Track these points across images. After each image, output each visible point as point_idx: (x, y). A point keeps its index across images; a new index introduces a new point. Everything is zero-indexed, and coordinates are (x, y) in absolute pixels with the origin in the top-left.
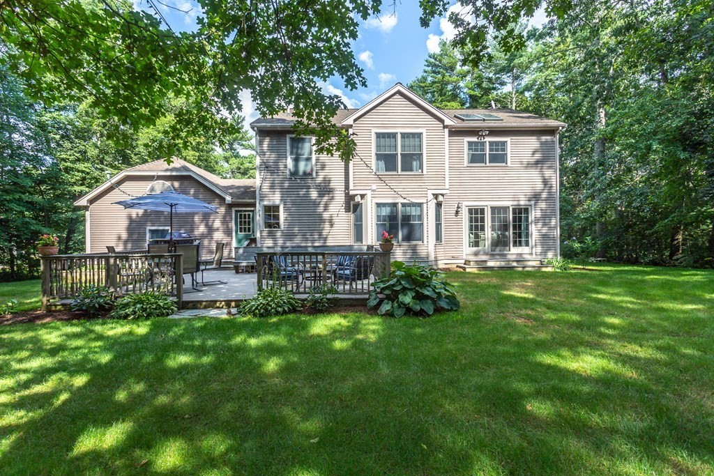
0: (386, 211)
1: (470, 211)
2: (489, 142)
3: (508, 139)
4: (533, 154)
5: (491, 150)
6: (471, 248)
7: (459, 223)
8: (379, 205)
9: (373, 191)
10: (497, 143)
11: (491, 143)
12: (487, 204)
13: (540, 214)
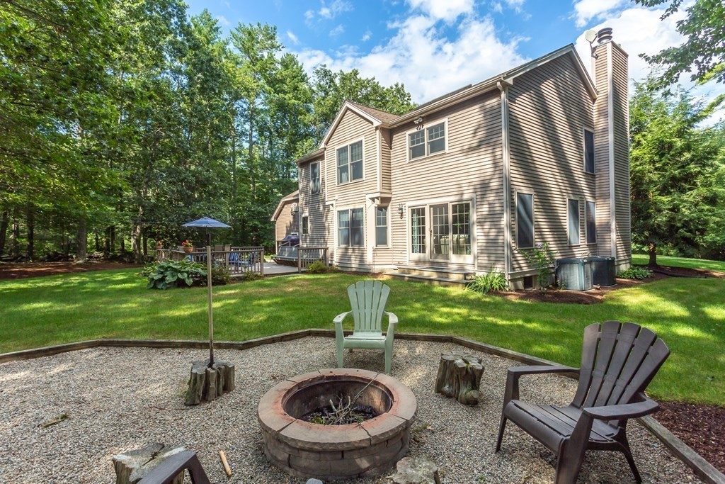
0: (347, 218)
1: (413, 211)
2: (427, 129)
3: (445, 120)
4: (475, 133)
5: (431, 137)
6: (415, 254)
7: (403, 225)
8: (340, 212)
9: (337, 200)
10: (436, 128)
11: (430, 130)
12: (427, 203)
13: (487, 209)
